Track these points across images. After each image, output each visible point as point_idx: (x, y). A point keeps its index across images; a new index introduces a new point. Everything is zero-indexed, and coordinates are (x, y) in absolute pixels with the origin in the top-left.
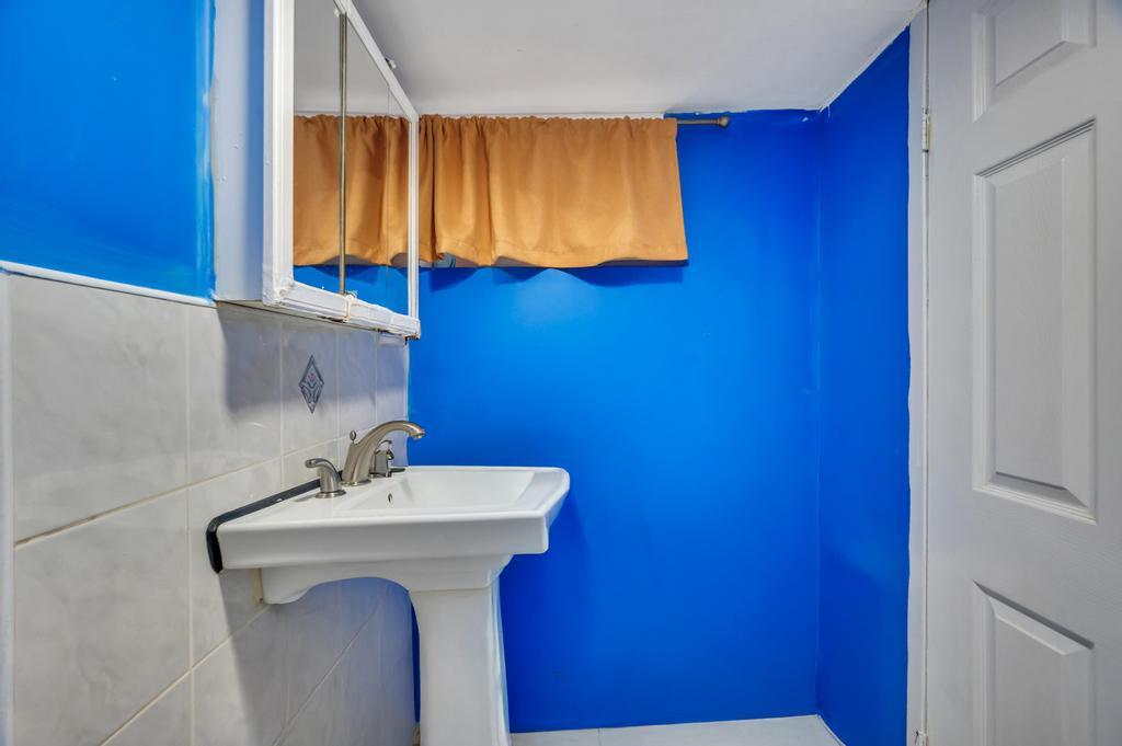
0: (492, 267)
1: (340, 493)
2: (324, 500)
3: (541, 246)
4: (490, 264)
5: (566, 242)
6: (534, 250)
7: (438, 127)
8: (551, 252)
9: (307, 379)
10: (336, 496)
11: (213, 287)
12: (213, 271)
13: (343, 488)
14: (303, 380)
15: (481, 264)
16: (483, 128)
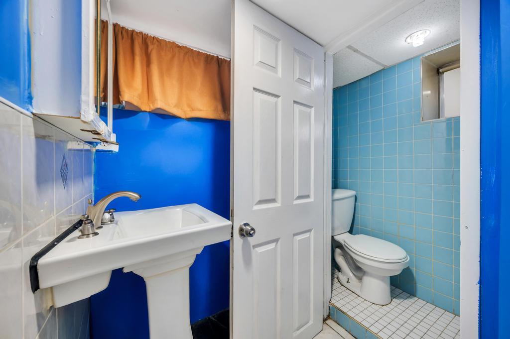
0: (149, 112)
1: (96, 234)
2: (85, 240)
3: (177, 105)
4: (148, 110)
5: (189, 106)
6: (174, 107)
7: (118, 31)
8: (182, 109)
9: (63, 168)
10: (93, 236)
11: (31, 103)
12: (30, 93)
13: (96, 231)
14: (61, 169)
15: (143, 109)
16: (146, 40)
